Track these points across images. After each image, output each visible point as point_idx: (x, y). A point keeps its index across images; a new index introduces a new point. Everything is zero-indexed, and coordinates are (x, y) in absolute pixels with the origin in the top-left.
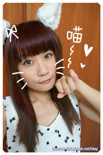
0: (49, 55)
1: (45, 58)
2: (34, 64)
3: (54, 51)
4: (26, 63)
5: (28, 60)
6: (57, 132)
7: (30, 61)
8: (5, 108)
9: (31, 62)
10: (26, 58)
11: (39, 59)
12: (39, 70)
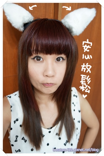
0: (61, 59)
1: (56, 60)
2: (43, 62)
3: (67, 57)
4: (36, 58)
5: (38, 56)
6: (57, 135)
7: (40, 57)
8: (11, 107)
9: (41, 59)
10: (37, 54)
11: (50, 59)
12: (46, 70)
